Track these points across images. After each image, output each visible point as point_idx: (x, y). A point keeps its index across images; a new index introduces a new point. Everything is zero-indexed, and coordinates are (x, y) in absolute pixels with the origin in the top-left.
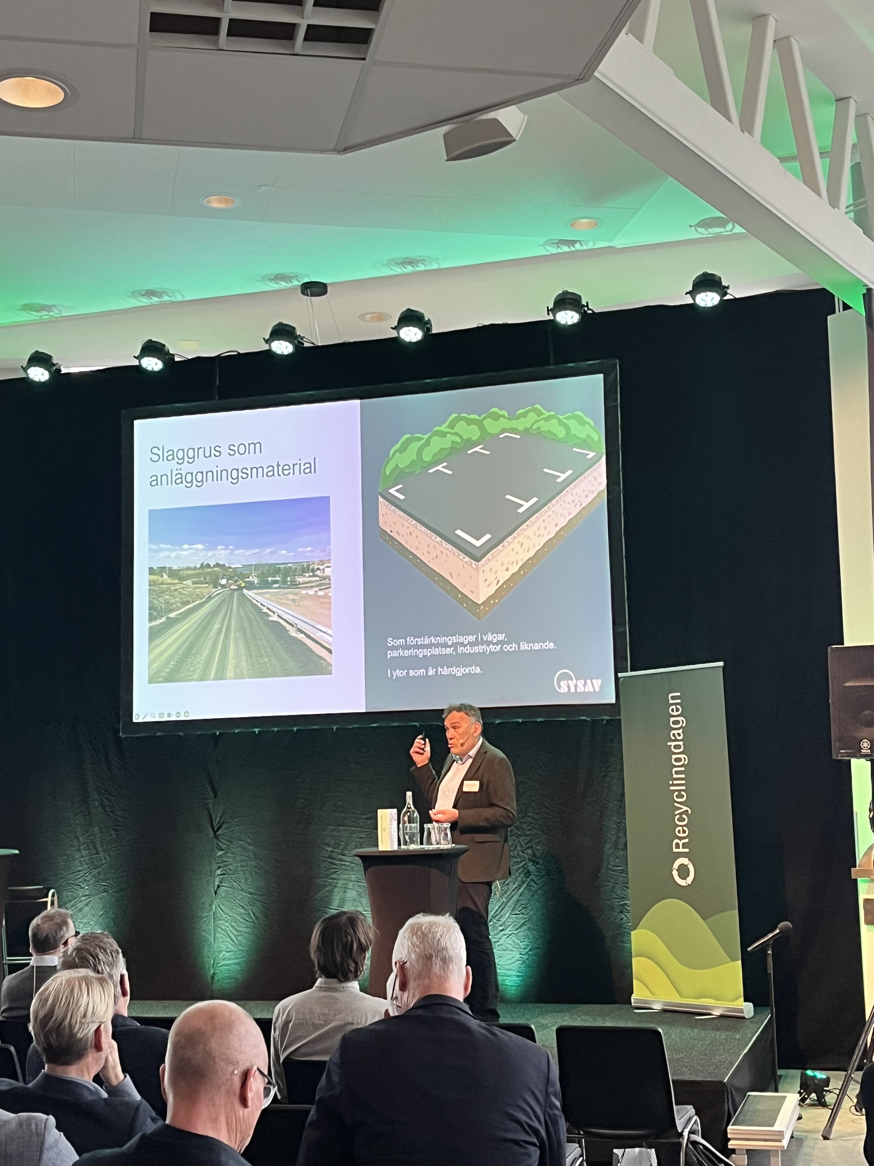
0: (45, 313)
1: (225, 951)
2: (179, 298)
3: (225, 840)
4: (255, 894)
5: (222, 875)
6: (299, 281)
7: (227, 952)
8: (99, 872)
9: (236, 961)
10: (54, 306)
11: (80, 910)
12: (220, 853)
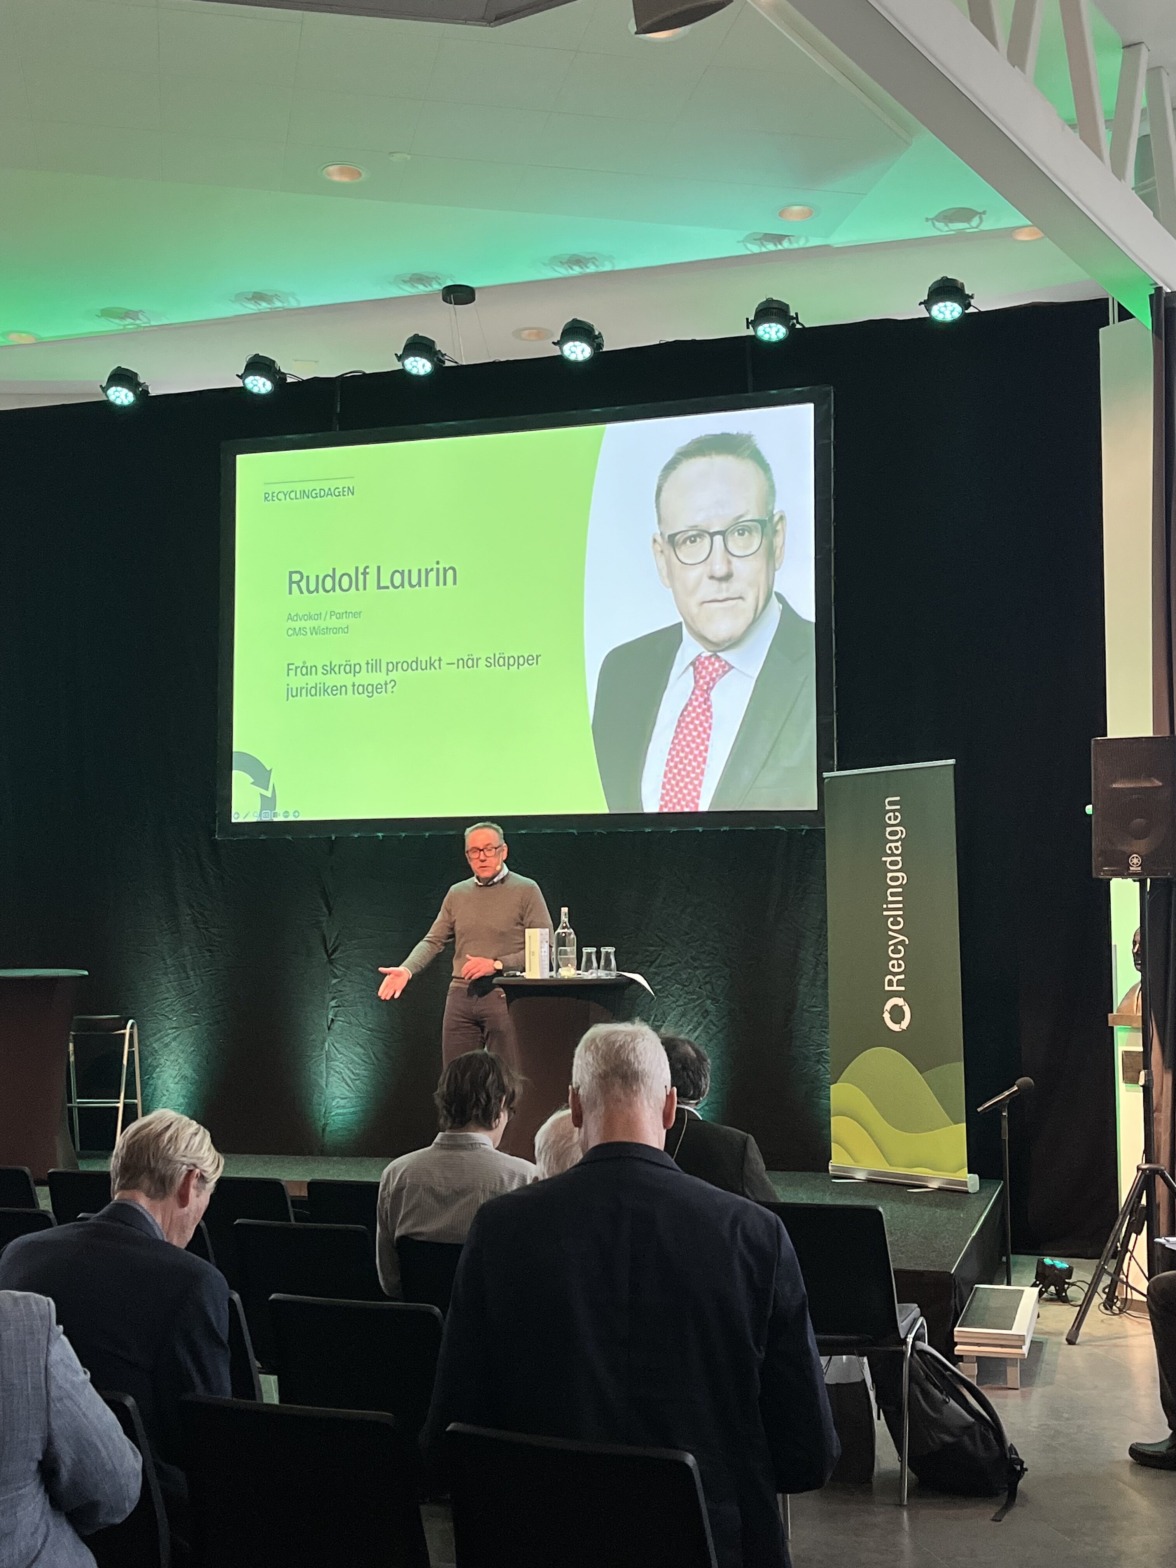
0: (129, 321)
1: (339, 1097)
2: (293, 304)
3: (341, 965)
4: (375, 1030)
5: (336, 1007)
6: (440, 284)
7: (342, 1099)
8: (189, 1001)
9: (352, 1110)
10: (141, 311)
11: (167, 1045)
12: (334, 981)
